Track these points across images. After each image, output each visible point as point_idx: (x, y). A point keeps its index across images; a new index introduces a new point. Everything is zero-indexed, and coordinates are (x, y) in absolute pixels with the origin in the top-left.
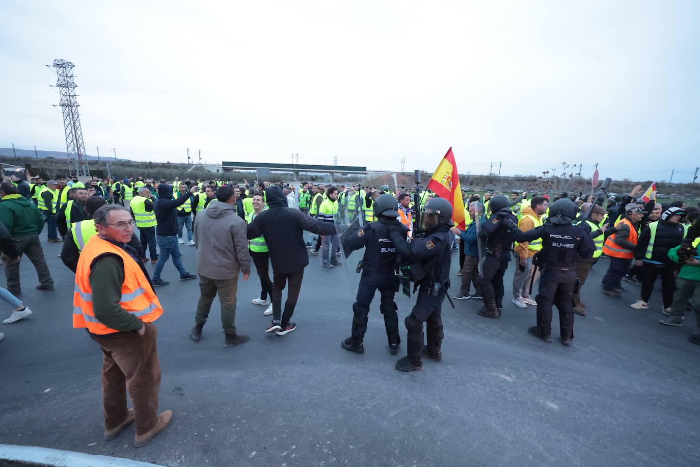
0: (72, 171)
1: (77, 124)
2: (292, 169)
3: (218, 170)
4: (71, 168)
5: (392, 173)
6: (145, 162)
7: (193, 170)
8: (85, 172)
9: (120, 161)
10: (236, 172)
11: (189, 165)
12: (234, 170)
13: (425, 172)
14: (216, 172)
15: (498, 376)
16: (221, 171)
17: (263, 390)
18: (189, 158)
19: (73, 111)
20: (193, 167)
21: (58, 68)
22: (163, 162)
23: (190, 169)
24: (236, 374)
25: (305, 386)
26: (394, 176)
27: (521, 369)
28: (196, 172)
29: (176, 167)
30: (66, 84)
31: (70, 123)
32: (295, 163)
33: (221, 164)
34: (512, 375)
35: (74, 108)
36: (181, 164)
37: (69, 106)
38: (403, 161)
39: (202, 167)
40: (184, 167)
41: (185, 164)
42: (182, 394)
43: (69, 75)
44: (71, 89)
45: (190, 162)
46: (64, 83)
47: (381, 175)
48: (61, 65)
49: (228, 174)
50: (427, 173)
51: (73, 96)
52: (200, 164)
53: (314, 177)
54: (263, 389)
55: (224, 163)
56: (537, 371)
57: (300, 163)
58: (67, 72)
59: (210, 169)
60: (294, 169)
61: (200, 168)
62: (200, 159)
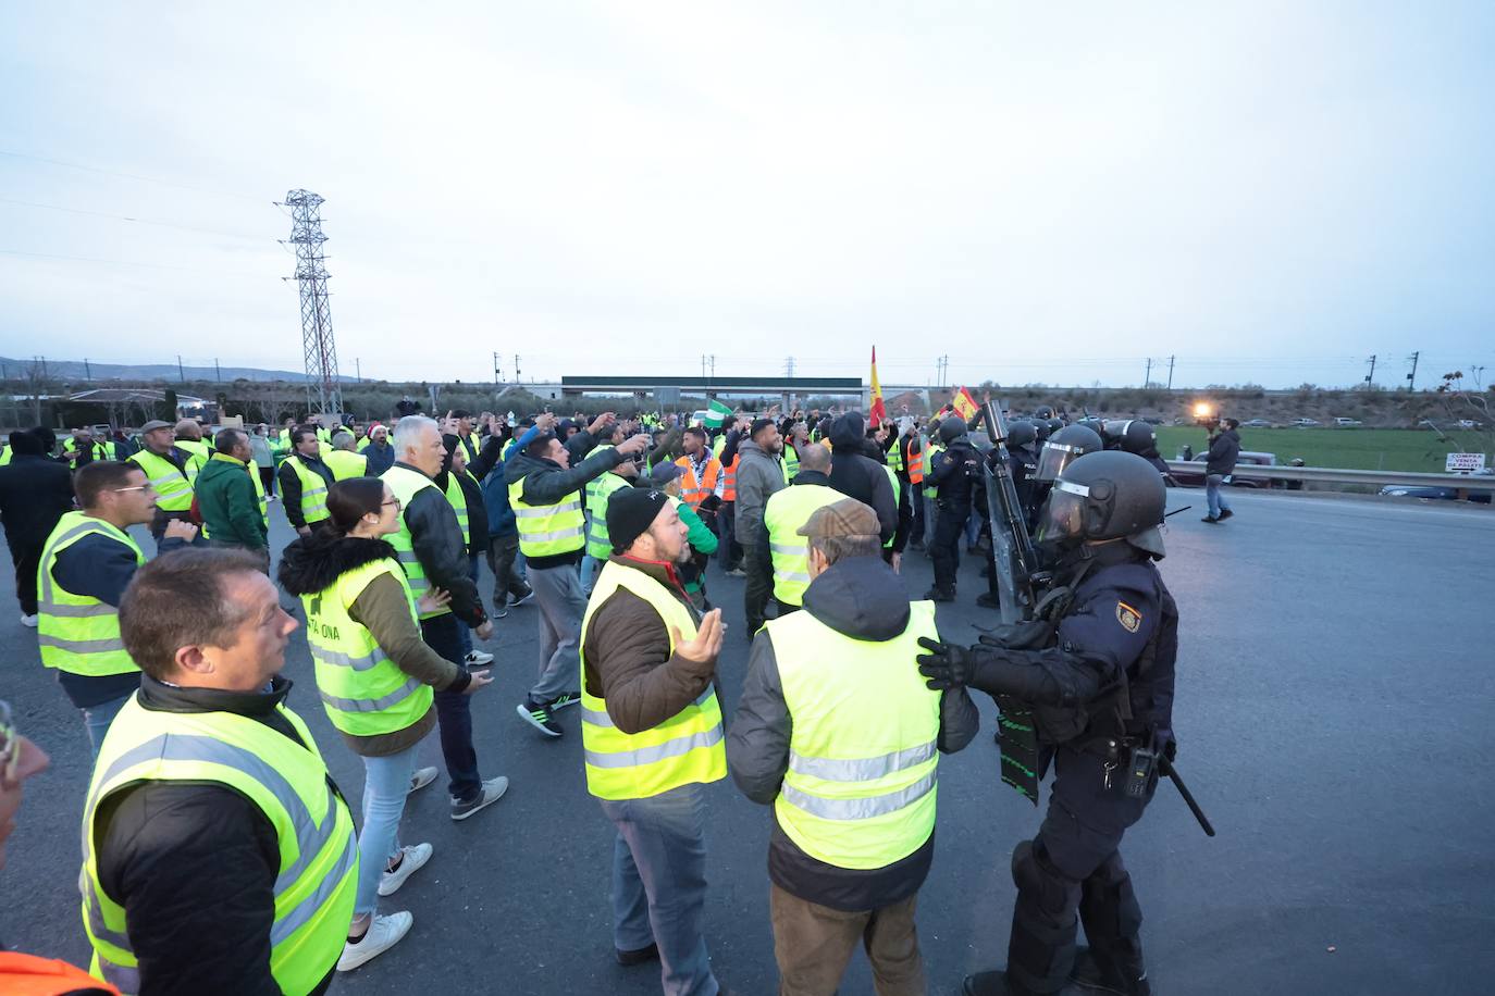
0: (313, 404)
1: (324, 312)
2: (703, 388)
3: (553, 395)
4: (311, 399)
5: (919, 389)
6: (414, 383)
7: (505, 395)
8: (334, 405)
9: (368, 381)
10: (587, 397)
11: (498, 387)
12: (584, 393)
13: (993, 385)
14: (549, 397)
16: (559, 396)
18: (497, 371)
19: (318, 288)
20: (505, 391)
21: (294, 208)
22: (446, 382)
23: (500, 394)
26: (925, 395)
28: (513, 398)
29: (473, 390)
30: (307, 236)
31: (313, 310)
32: (708, 374)
33: (560, 381)
35: (320, 282)
36: (479, 384)
37: (311, 278)
38: (943, 363)
39: (522, 388)
40: (488, 390)
41: (489, 384)
43: (313, 218)
44: (315, 245)
45: (500, 380)
46: (303, 234)
47: (894, 395)
48: (300, 201)
49: (576, 401)
50: (999, 388)
51: (318, 259)
52: (518, 383)
53: (748, 403)
55: (566, 380)
57: (717, 374)
58: (310, 213)
59: (536, 393)
60: (708, 388)
61: (519, 390)
62: (518, 372)
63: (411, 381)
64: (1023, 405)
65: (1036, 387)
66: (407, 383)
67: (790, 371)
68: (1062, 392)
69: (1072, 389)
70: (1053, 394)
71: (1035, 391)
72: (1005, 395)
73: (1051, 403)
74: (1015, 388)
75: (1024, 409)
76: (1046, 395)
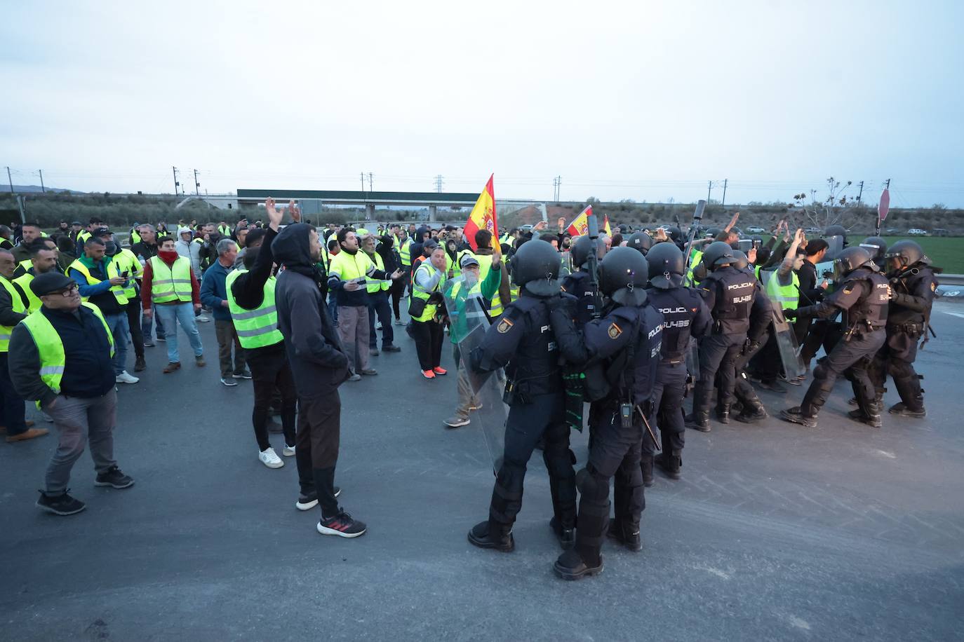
2: (363, 200)
3: (230, 206)
5: (539, 203)
6: (99, 194)
7: (184, 205)
9: (51, 192)
11: (178, 198)
12: (259, 204)
13: (595, 200)
14: (226, 207)
15: (705, 571)
16: (236, 206)
17: (262, 619)
18: (177, 184)
20: (185, 201)
22: (130, 193)
23: (181, 204)
24: (214, 589)
25: (343, 606)
26: (543, 208)
27: (745, 556)
28: (190, 209)
29: (154, 200)
32: (367, 189)
33: (236, 193)
34: (729, 568)
36: (162, 195)
38: (557, 183)
39: (201, 200)
40: (169, 200)
41: (169, 195)
42: (103, 635)
45: (180, 192)
47: (519, 208)
49: (248, 211)
50: (599, 202)
52: (197, 195)
53: (402, 214)
54: (262, 616)
55: (241, 192)
56: (774, 557)
59: (215, 204)
60: (366, 200)
61: (197, 201)
62: (198, 185)
63: (95, 191)
64: (616, 216)
65: (628, 202)
66: (91, 194)
67: (439, 187)
68: (646, 206)
69: (653, 204)
70: (639, 208)
71: (625, 205)
72: (604, 208)
73: (637, 215)
74: (611, 203)
75: (618, 220)
76: (634, 208)
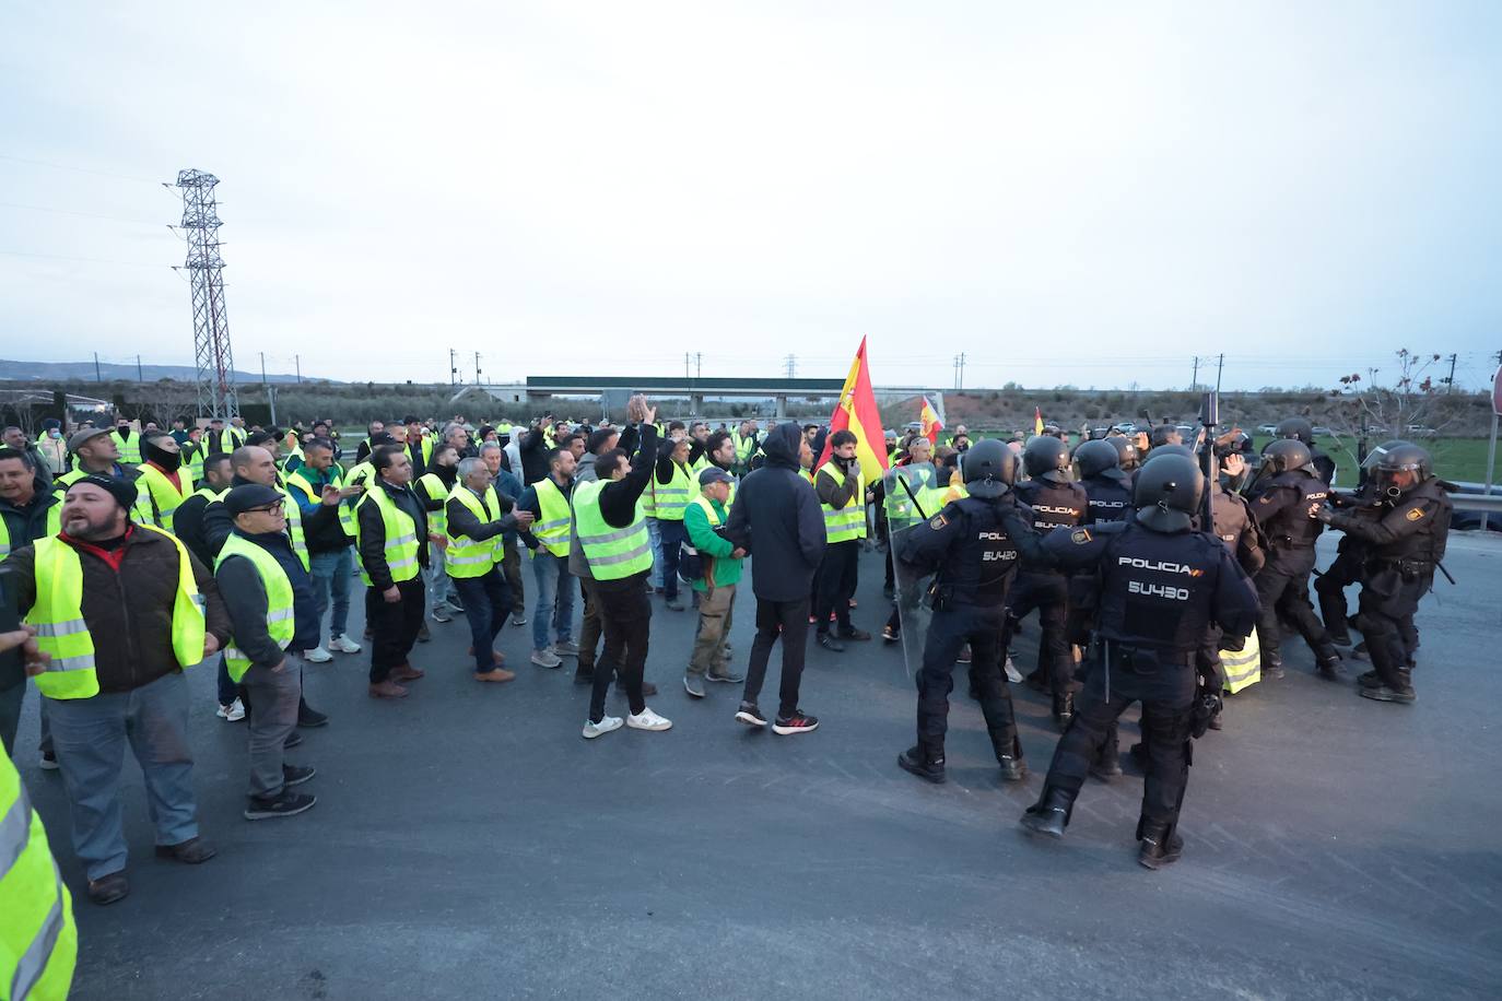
0: (204, 408)
1: (219, 304)
2: (687, 390)
3: (517, 397)
4: (201, 402)
5: (932, 391)
6: (361, 384)
7: (462, 397)
8: (229, 409)
9: (307, 382)
10: (557, 400)
11: (454, 388)
12: (553, 396)
13: (1016, 387)
14: (512, 400)
15: (1227, 992)
16: (524, 399)
17: (531, 995)
18: (454, 371)
19: (212, 278)
20: (462, 392)
21: (186, 189)
22: (397, 382)
23: (457, 397)
24: (467, 941)
25: (646, 987)
27: (1302, 973)
28: (468, 402)
29: (426, 391)
30: (200, 221)
31: (205, 303)
32: (693, 374)
33: (525, 382)
34: (1273, 991)
35: (214, 271)
36: (436, 385)
37: (205, 268)
38: (960, 362)
39: (481, 390)
40: (443, 391)
41: (444, 385)
42: (318, 995)
43: (208, 200)
44: (209, 230)
45: (457, 380)
46: (196, 218)
47: (903, 398)
48: (193, 181)
49: (540, 405)
50: (1022, 390)
51: (213, 247)
52: (478, 384)
53: (739, 407)
54: (531, 990)
55: (531, 381)
56: (1354, 981)
58: (204, 195)
59: (499, 395)
60: (692, 390)
61: (477, 392)
62: (479, 372)
63: (357, 381)
64: (1049, 410)
65: (1066, 390)
66: (353, 384)
67: (791, 370)
68: (1095, 395)
69: (1106, 392)
70: (1084, 397)
71: (1063, 394)
72: (1030, 398)
73: (1081, 408)
74: (1041, 391)
75: (1051, 415)
76: (1076, 398)
